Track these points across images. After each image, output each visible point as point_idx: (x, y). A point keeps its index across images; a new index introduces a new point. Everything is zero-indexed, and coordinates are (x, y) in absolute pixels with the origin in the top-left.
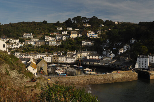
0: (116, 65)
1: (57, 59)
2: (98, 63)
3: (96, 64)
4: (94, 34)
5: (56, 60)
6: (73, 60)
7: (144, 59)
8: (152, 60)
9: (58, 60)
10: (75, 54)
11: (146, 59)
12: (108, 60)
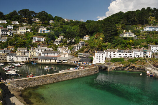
0: (74, 61)
1: (5, 57)
2: (55, 61)
3: (53, 61)
4: (46, 30)
5: (3, 59)
6: (26, 58)
7: (101, 54)
8: (107, 55)
9: (6, 59)
10: (26, 52)
11: (102, 55)
12: (65, 56)
